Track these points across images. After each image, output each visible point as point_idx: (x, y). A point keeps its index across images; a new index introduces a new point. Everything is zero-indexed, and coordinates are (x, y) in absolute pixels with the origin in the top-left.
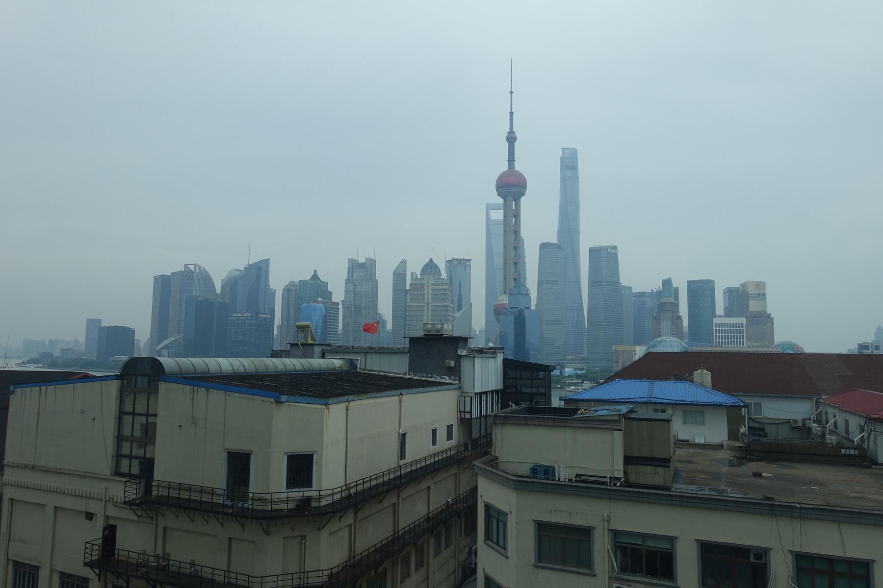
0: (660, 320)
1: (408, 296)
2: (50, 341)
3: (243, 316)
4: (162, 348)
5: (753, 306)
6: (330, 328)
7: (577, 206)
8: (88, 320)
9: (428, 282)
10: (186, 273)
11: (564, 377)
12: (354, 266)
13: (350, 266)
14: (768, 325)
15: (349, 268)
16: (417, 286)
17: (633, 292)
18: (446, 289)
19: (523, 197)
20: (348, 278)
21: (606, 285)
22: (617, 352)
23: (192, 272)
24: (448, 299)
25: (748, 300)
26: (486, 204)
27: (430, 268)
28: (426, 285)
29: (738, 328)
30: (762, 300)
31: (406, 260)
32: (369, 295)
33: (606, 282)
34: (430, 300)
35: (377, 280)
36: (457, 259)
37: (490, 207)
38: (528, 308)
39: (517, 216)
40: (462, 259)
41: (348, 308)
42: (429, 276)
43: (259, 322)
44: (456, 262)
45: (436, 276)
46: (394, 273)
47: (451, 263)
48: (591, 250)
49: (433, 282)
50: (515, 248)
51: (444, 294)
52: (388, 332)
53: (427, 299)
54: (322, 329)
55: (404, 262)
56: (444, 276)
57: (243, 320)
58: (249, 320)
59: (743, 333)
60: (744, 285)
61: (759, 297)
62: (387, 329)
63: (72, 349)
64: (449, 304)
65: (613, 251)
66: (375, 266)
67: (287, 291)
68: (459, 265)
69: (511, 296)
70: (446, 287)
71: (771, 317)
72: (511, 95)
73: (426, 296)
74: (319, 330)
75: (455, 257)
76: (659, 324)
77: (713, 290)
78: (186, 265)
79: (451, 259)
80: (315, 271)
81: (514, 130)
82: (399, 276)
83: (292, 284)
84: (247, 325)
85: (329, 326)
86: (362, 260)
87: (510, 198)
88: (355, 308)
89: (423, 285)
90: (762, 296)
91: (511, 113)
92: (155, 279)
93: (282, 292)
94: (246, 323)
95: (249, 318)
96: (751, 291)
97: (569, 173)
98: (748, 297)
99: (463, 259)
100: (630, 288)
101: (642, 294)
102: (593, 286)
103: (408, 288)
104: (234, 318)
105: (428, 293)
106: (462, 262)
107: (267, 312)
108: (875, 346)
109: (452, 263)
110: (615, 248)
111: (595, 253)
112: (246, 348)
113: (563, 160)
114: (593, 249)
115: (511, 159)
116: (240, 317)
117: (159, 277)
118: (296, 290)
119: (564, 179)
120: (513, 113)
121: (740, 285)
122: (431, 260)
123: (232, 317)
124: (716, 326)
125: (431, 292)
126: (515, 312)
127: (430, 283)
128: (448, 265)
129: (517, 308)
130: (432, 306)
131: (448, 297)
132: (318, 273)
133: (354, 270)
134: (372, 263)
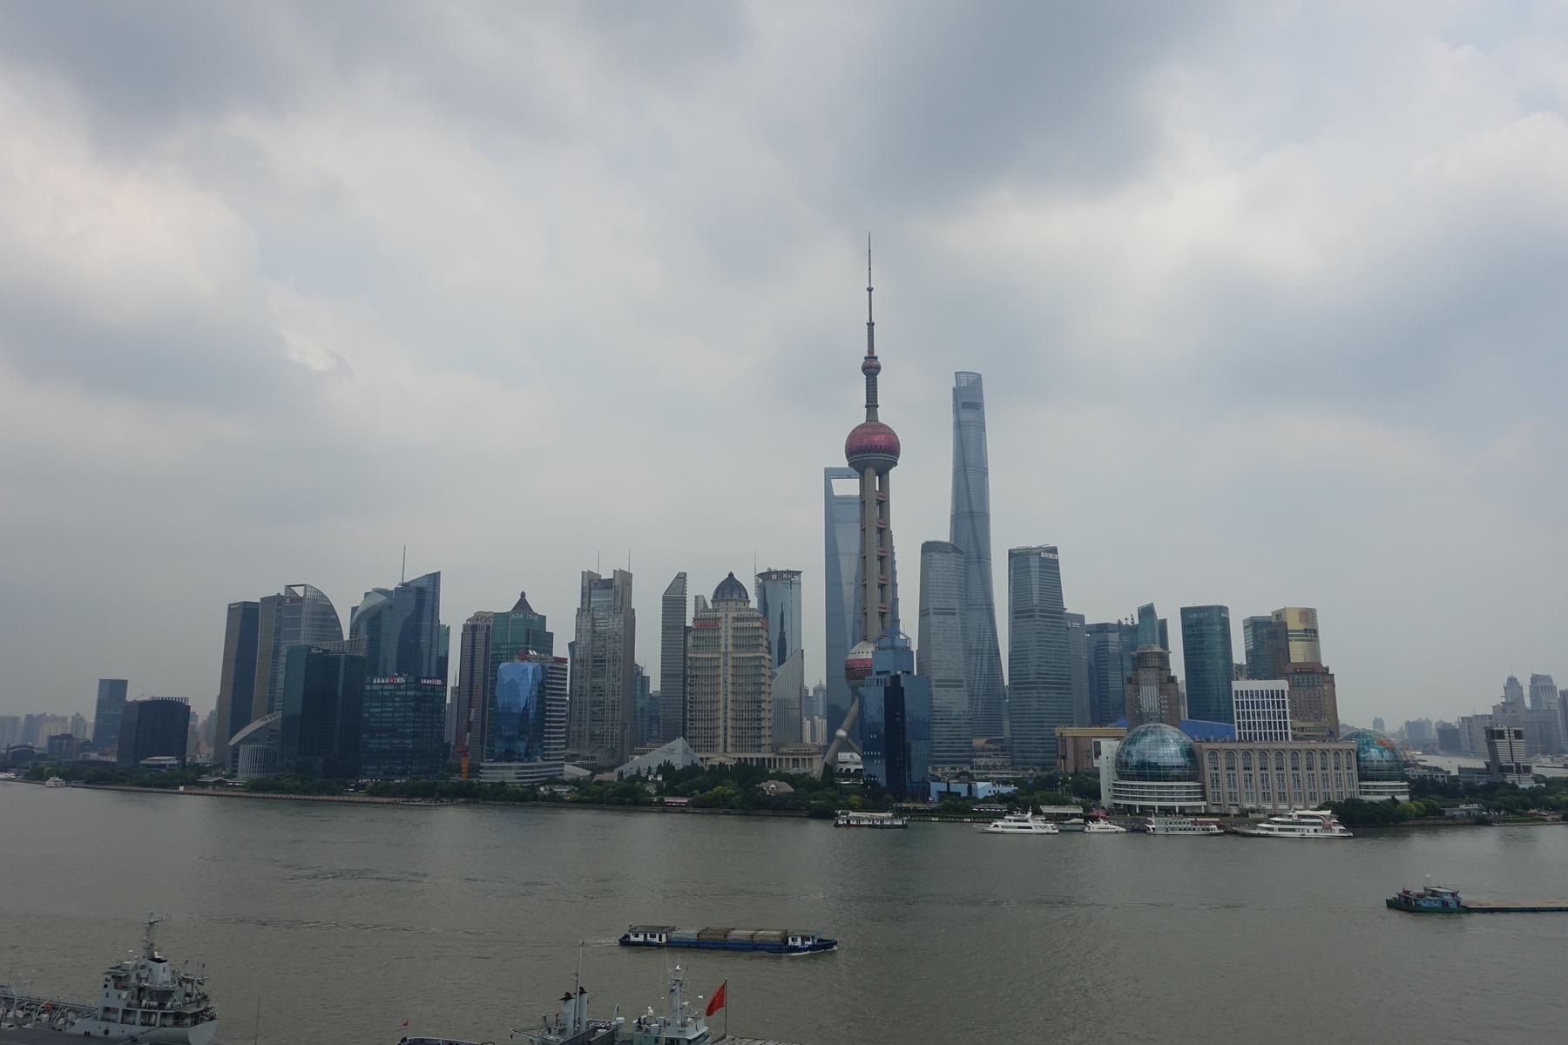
0: (1138, 684)
1: (690, 639)
2: (29, 717)
3: (393, 683)
4: (240, 741)
5: (1298, 652)
6: (550, 705)
7: (983, 472)
8: (102, 682)
9: (726, 615)
10: (288, 600)
11: (977, 801)
12: (593, 585)
13: (586, 585)
14: (1326, 688)
15: (583, 587)
16: (707, 623)
17: (1086, 623)
18: (758, 628)
19: (894, 469)
20: (582, 606)
21: (1040, 617)
22: (1064, 739)
23: (300, 599)
24: (762, 646)
25: (1288, 641)
26: (826, 469)
27: (730, 588)
28: (723, 620)
29: (1275, 699)
30: (1311, 641)
31: (685, 574)
32: (620, 637)
33: (1040, 611)
34: (730, 649)
35: (634, 610)
36: (776, 572)
37: (831, 474)
38: (908, 673)
39: (883, 503)
40: (785, 572)
41: (582, 661)
42: (727, 604)
43: (422, 693)
44: (774, 577)
45: (741, 605)
46: (664, 598)
47: (766, 577)
48: (1011, 554)
49: (735, 615)
50: (881, 558)
51: (755, 636)
52: (652, 698)
53: (723, 646)
54: (537, 707)
55: (681, 578)
56: (754, 603)
57: (391, 690)
58: (403, 690)
59: (1284, 707)
60: (1279, 615)
61: (1307, 636)
62: (651, 692)
63: (69, 737)
64: (763, 654)
65: (1051, 556)
66: (630, 584)
67: (472, 629)
68: (778, 582)
69: (877, 646)
70: (758, 624)
71: (1330, 672)
72: (870, 294)
73: (722, 642)
74: (531, 711)
75: (773, 569)
76: (1137, 691)
77: (1225, 623)
78: (288, 587)
79: (766, 571)
80: (523, 595)
81: (875, 354)
82: (674, 601)
83: (479, 616)
84: (398, 699)
85: (548, 703)
86: (607, 575)
87: (870, 471)
88: (595, 661)
89: (717, 619)
90: (1311, 634)
91: (871, 325)
92: (230, 609)
93: (461, 631)
94: (397, 696)
95: (402, 687)
96: (1294, 624)
97: (967, 415)
98: (1287, 636)
99: (788, 571)
100: (1081, 618)
101: (1102, 628)
102: (1016, 618)
103: (689, 623)
104: (375, 687)
105: (726, 636)
106: (785, 576)
107: (433, 675)
108: (1515, 731)
109: (767, 579)
110: (1054, 550)
111: (1018, 558)
112: (396, 741)
113: (957, 392)
114: (1016, 552)
115: (872, 404)
116: (385, 684)
117: (238, 606)
118: (488, 627)
119: (959, 426)
120: (873, 324)
121: (1273, 613)
122: (731, 575)
123: (372, 684)
124: (1237, 695)
125: (730, 633)
126: (885, 680)
127: (729, 617)
128: (761, 581)
129: (889, 672)
130: (733, 658)
131: (761, 641)
132: (527, 598)
133: (592, 591)
134: (625, 579)
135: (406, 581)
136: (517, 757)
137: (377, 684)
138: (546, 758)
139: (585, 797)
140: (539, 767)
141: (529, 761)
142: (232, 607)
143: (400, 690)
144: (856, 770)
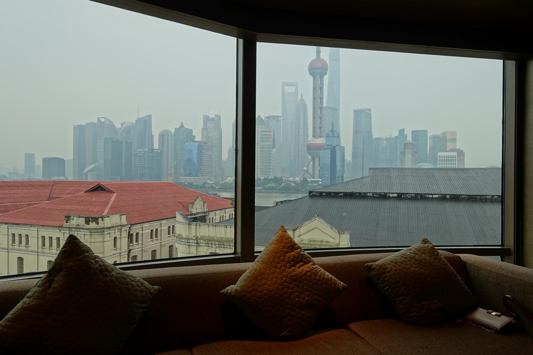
0: (404, 154)
3: (144, 151)
4: (87, 172)
6: (203, 158)
8: (25, 154)
10: (99, 123)
12: (207, 119)
13: (205, 120)
19: (325, 75)
20: (203, 127)
21: (365, 133)
23: (103, 123)
24: (270, 141)
27: (259, 121)
28: (257, 132)
29: (453, 159)
30: (454, 142)
32: (217, 138)
33: (365, 131)
34: (259, 142)
35: (221, 129)
36: (273, 116)
37: (284, 84)
38: (339, 145)
39: (322, 88)
40: (276, 116)
42: (261, 126)
43: (154, 154)
44: (272, 118)
48: (355, 111)
49: (261, 130)
51: (268, 138)
53: (257, 141)
54: (199, 159)
57: (143, 153)
58: (148, 153)
59: (455, 161)
60: (444, 134)
64: (270, 144)
65: (369, 112)
66: (220, 120)
67: (162, 136)
68: (274, 120)
69: (328, 138)
70: (269, 133)
71: (464, 152)
73: (256, 139)
75: (271, 115)
76: (404, 156)
77: (426, 136)
78: (98, 118)
79: (268, 116)
80: (182, 123)
83: (165, 131)
84: (146, 156)
86: (212, 116)
87: (317, 76)
90: (454, 140)
93: (158, 136)
94: (146, 155)
96: (449, 137)
97: (334, 63)
98: (446, 141)
102: (356, 133)
104: (137, 152)
105: (258, 137)
106: (275, 118)
109: (269, 119)
110: (370, 110)
111: (357, 113)
112: (146, 171)
115: (318, 51)
116: (141, 151)
117: (78, 126)
118: (168, 135)
119: (331, 67)
121: (441, 133)
123: (136, 151)
124: (439, 157)
126: (330, 148)
127: (259, 130)
128: (266, 119)
129: (332, 145)
130: (260, 145)
131: (270, 139)
132: (183, 124)
133: (207, 122)
134: (219, 117)
135: (140, 117)
136: (193, 175)
137: (138, 151)
138: (202, 176)
139: (224, 187)
140: (200, 179)
141: (197, 177)
142: (75, 127)
143: (147, 153)
144: (311, 181)
